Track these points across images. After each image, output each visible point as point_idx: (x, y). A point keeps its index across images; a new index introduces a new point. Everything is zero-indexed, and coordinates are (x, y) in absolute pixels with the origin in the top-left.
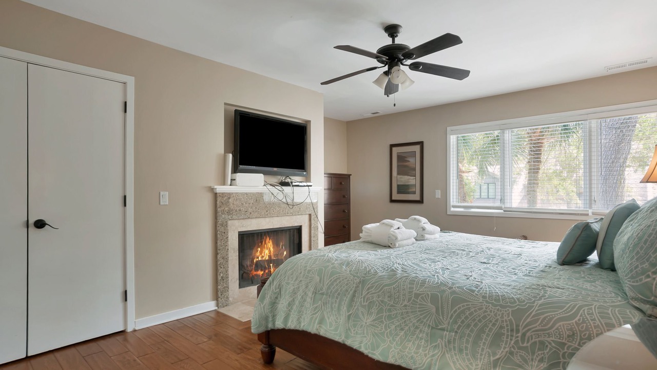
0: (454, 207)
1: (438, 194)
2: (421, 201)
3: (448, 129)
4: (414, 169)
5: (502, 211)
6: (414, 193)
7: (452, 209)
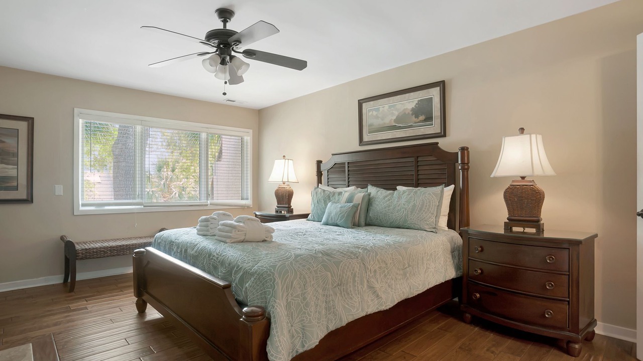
0: (83, 205)
1: (59, 190)
2: (29, 200)
3: (76, 110)
4: (16, 155)
5: (143, 206)
6: (16, 188)
7: (81, 208)
